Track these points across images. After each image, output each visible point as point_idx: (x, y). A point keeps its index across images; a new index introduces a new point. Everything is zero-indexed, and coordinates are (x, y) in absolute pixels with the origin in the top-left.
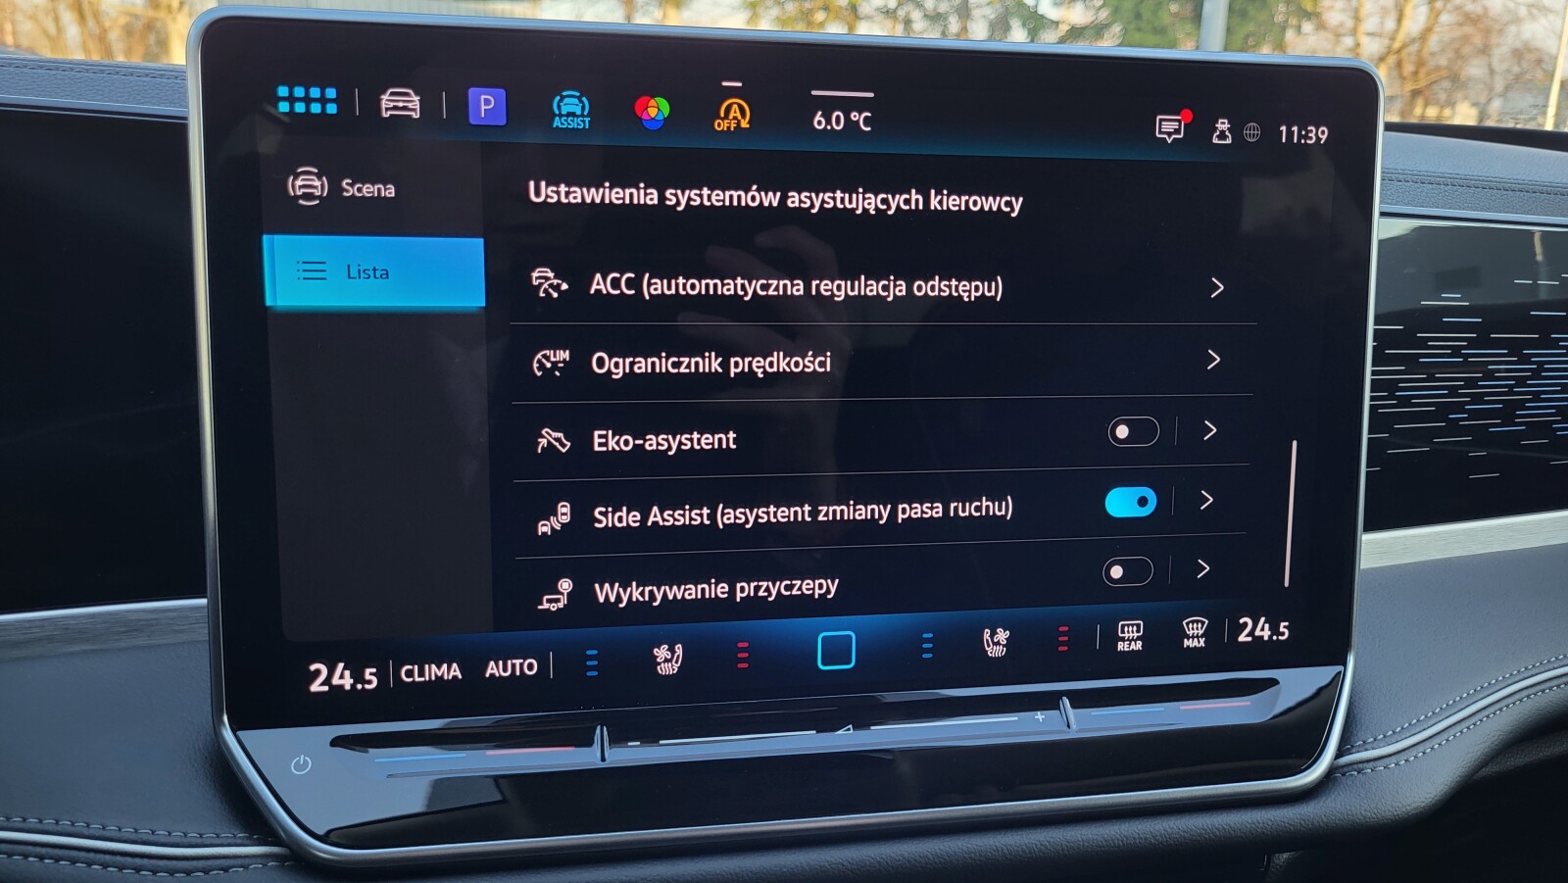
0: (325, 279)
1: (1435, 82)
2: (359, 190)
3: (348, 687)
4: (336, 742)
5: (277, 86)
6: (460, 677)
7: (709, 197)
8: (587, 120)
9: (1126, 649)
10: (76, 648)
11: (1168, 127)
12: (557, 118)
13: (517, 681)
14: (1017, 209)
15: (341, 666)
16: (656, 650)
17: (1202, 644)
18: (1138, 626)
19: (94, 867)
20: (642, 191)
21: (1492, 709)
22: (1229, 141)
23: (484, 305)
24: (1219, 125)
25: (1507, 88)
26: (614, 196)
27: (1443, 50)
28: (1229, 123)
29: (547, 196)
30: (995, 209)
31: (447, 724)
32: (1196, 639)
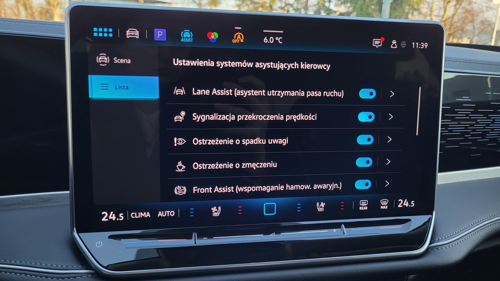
0: (108, 89)
1: (456, 31)
2: (119, 61)
3: (114, 220)
4: (110, 237)
5: (93, 28)
6: (150, 216)
7: (230, 64)
8: (192, 39)
9: (362, 209)
10: (27, 207)
11: (377, 43)
12: (182, 39)
13: (168, 218)
14: (328, 68)
15: (112, 213)
16: (212, 208)
17: (387, 208)
18: (366, 202)
19: (33, 276)
20: (209, 62)
21: (479, 229)
22: (396, 47)
23: (158, 98)
24: (393, 42)
25: (479, 33)
26: (200, 63)
27: (459, 21)
28: (396, 41)
29: (179, 63)
30: (321, 68)
31: (142, 232)
32: (384, 206)
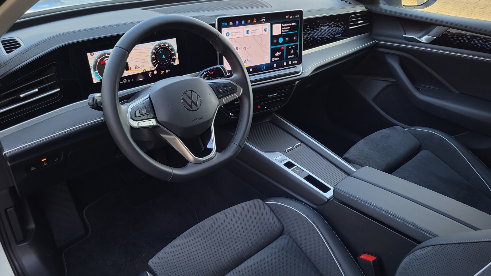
9: (285, 65)
11: (287, 17)
12: (242, 23)
16: (250, 69)
18: (286, 62)
28: (292, 16)
32: (290, 63)
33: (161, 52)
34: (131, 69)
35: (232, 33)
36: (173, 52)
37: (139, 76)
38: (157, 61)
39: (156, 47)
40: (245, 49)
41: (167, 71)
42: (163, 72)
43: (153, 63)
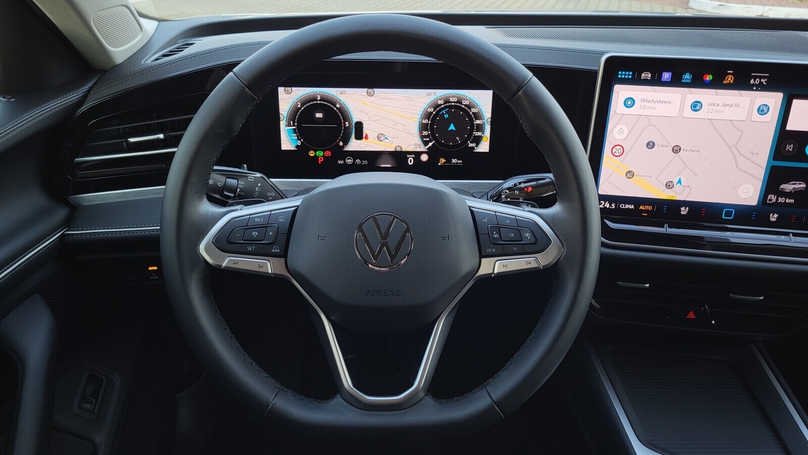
3: (608, 207)
6: (634, 208)
8: (691, 80)
12: (684, 80)
13: (647, 211)
15: (607, 202)
16: (682, 208)
33: (446, 116)
34: (367, 138)
35: (643, 100)
36: (478, 122)
37: (383, 157)
38: (433, 134)
39: (438, 100)
40: (676, 150)
41: (454, 161)
42: (443, 160)
43: (422, 137)
